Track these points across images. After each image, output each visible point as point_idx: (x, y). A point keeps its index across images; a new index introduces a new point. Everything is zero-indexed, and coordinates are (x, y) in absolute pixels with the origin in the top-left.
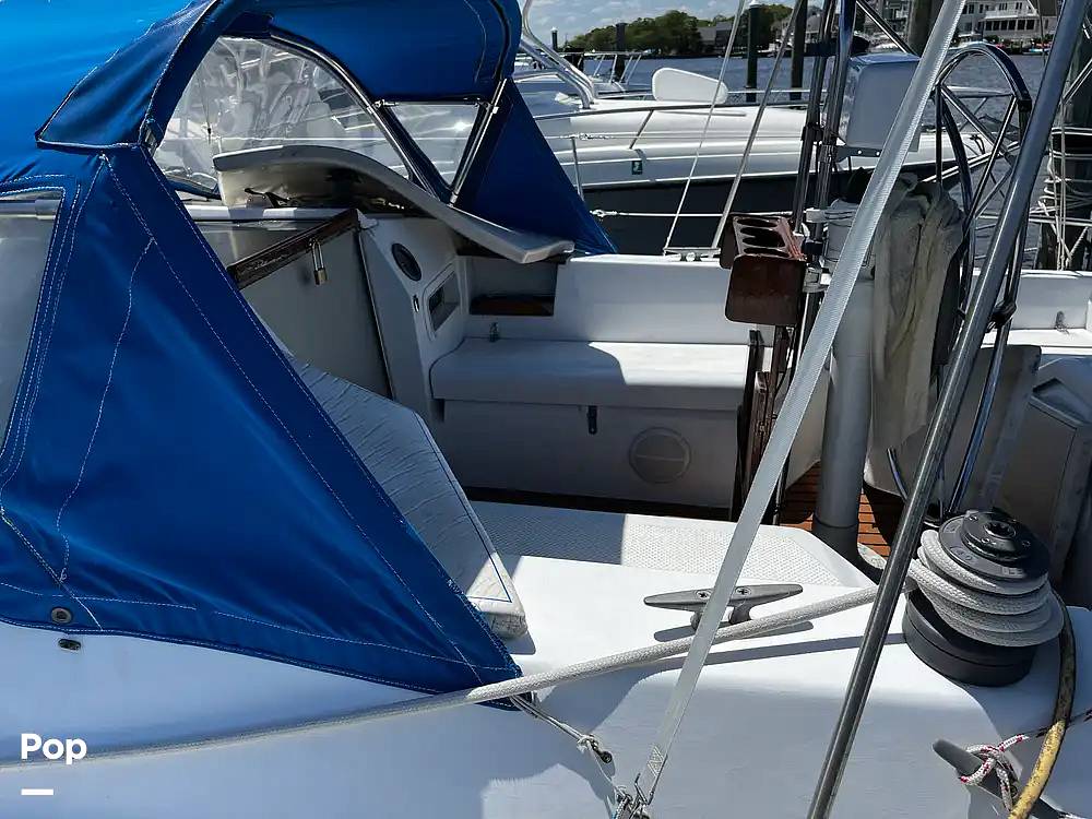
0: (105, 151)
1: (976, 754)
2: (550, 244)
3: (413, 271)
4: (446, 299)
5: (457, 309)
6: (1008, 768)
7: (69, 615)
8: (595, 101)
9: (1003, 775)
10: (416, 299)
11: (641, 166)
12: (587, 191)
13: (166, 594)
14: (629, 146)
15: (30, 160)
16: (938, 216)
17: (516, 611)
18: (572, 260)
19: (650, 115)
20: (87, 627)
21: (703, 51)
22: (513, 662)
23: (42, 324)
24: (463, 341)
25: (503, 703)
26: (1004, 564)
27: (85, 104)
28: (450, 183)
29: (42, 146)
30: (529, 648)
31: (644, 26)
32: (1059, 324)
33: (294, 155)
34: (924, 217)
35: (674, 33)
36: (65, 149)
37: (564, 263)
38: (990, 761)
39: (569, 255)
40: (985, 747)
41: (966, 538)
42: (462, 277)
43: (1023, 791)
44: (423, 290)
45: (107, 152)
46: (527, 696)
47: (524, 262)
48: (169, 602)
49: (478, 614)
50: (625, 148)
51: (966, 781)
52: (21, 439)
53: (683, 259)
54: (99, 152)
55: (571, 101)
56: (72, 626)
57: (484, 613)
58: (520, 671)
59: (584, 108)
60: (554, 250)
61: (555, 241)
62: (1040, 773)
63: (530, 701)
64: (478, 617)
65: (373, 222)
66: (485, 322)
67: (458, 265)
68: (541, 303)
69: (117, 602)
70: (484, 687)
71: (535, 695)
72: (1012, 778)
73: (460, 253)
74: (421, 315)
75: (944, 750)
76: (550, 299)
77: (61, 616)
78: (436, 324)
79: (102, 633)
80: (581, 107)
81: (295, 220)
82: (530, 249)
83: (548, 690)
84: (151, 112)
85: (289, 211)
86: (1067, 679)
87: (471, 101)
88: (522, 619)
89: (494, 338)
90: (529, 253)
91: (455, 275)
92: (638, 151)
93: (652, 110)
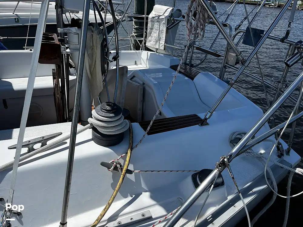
1: (111, 163)
6: (120, 164)
9: (118, 166)
11: (18, 20)
16: (96, 32)
26: (111, 113)
32: (136, 64)
34: (93, 32)
38: (115, 163)
40: (113, 160)
41: (102, 109)
43: (123, 168)
51: (110, 170)
62: (127, 163)
72: (121, 166)
75: (103, 164)
86: (131, 139)
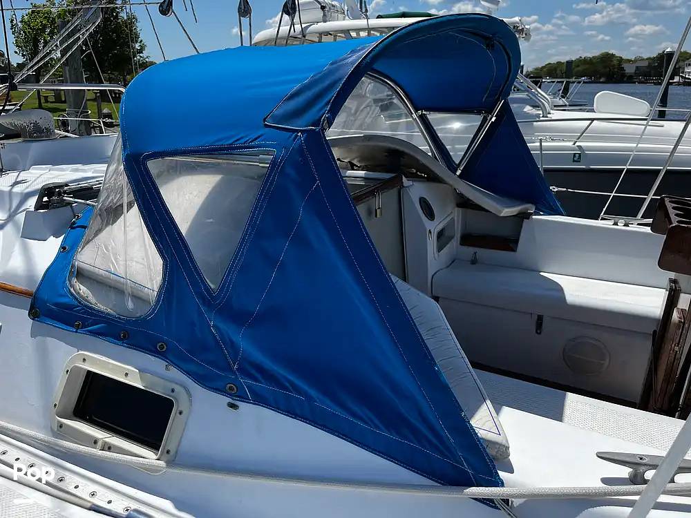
0: (300, 131)
2: (519, 205)
3: (430, 214)
4: (447, 233)
5: (453, 241)
7: (235, 389)
8: (552, 112)
10: (430, 232)
11: (580, 157)
12: (546, 170)
13: (291, 388)
14: (572, 143)
15: (260, 133)
17: (504, 442)
18: (533, 217)
19: (591, 124)
20: (244, 398)
21: (625, 79)
22: (499, 476)
23: (251, 223)
24: (453, 262)
25: (488, 502)
27: (292, 105)
28: (457, 163)
29: (267, 126)
30: (510, 470)
31: (585, 61)
33: (369, 140)
35: (605, 67)
36: (278, 128)
37: (528, 219)
39: (531, 214)
42: (458, 222)
44: (434, 227)
45: (302, 131)
46: (506, 501)
47: (501, 215)
48: (291, 392)
49: (479, 439)
50: (570, 144)
52: (229, 285)
53: (616, 224)
54: (297, 131)
55: (534, 111)
56: (237, 396)
57: (483, 439)
58: (503, 483)
59: (543, 117)
60: (521, 209)
61: (522, 204)
63: (508, 505)
64: (479, 441)
65: (411, 183)
66: (469, 251)
67: (457, 214)
68: (509, 242)
69: (262, 386)
70: (478, 488)
71: (512, 502)
73: (459, 205)
74: (432, 243)
76: (516, 241)
77: (231, 388)
78: (440, 249)
79: (251, 403)
80: (541, 116)
81: (365, 179)
82: (507, 207)
83: (522, 501)
84: (329, 111)
85: (362, 173)
87: (479, 113)
88: (507, 448)
89: (474, 262)
90: (506, 210)
91: (454, 220)
92: (580, 147)
93: (593, 120)
